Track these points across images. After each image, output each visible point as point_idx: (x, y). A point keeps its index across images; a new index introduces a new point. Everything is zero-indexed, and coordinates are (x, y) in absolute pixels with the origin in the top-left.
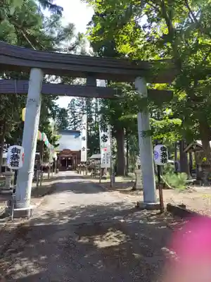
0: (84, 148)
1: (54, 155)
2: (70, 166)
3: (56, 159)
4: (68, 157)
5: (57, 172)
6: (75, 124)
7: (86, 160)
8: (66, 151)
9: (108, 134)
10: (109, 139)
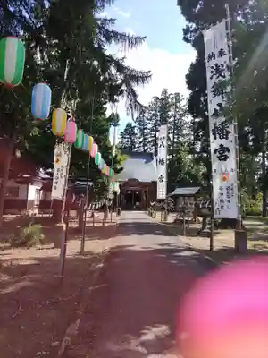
0: (162, 177)
1: (115, 187)
2: (137, 204)
3: (118, 193)
4: (135, 191)
5: (119, 213)
6: (144, 145)
7: (164, 197)
8: (133, 182)
9: (231, 143)
10: (232, 156)
